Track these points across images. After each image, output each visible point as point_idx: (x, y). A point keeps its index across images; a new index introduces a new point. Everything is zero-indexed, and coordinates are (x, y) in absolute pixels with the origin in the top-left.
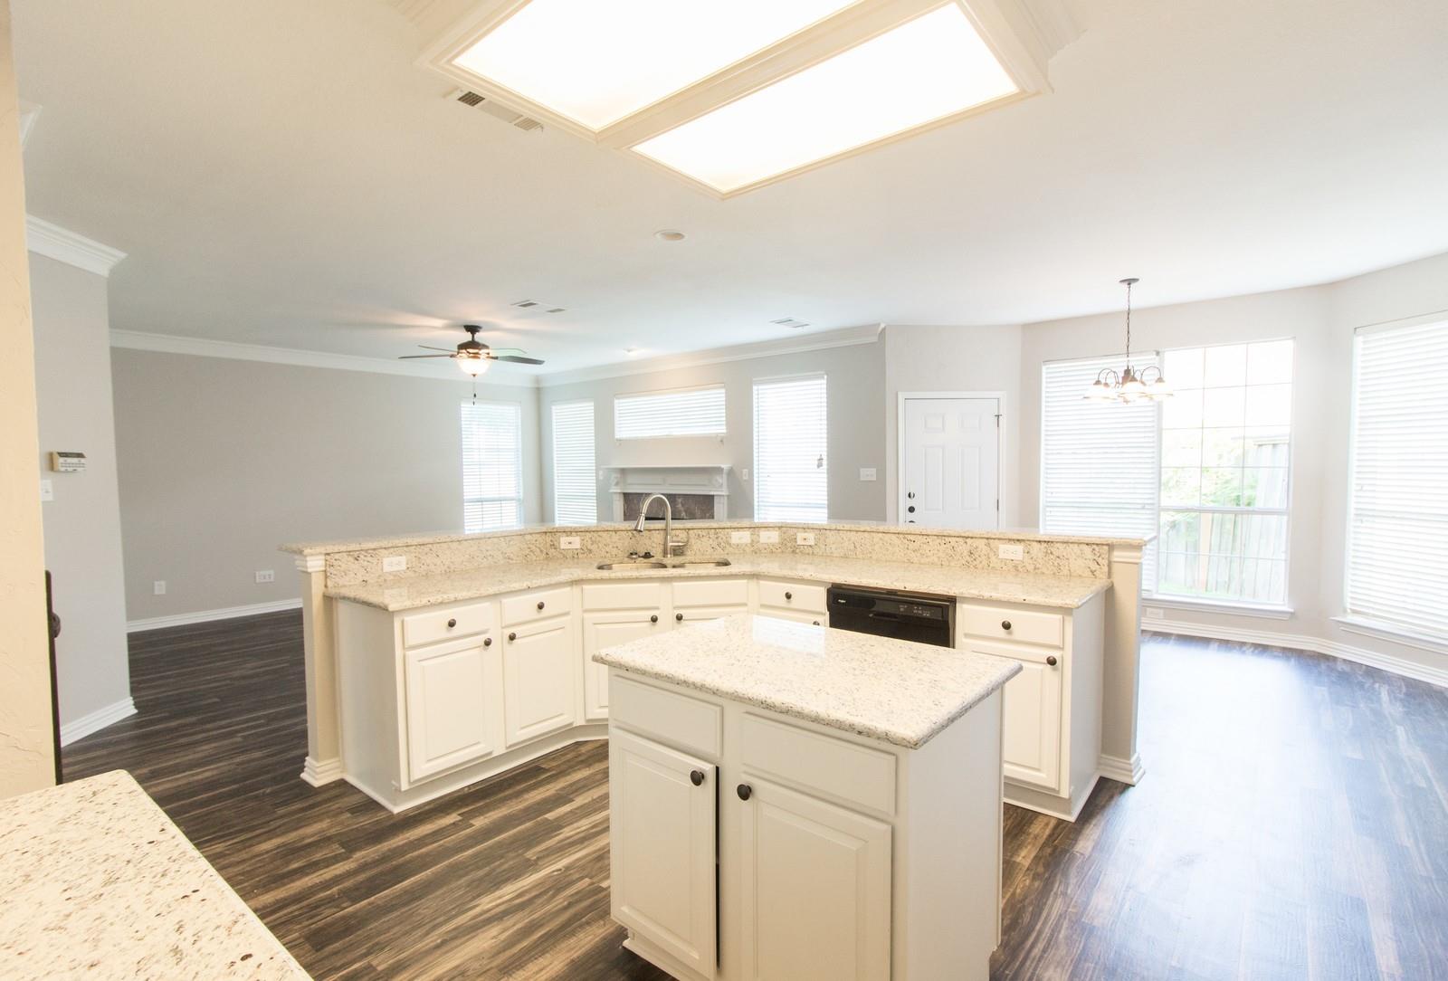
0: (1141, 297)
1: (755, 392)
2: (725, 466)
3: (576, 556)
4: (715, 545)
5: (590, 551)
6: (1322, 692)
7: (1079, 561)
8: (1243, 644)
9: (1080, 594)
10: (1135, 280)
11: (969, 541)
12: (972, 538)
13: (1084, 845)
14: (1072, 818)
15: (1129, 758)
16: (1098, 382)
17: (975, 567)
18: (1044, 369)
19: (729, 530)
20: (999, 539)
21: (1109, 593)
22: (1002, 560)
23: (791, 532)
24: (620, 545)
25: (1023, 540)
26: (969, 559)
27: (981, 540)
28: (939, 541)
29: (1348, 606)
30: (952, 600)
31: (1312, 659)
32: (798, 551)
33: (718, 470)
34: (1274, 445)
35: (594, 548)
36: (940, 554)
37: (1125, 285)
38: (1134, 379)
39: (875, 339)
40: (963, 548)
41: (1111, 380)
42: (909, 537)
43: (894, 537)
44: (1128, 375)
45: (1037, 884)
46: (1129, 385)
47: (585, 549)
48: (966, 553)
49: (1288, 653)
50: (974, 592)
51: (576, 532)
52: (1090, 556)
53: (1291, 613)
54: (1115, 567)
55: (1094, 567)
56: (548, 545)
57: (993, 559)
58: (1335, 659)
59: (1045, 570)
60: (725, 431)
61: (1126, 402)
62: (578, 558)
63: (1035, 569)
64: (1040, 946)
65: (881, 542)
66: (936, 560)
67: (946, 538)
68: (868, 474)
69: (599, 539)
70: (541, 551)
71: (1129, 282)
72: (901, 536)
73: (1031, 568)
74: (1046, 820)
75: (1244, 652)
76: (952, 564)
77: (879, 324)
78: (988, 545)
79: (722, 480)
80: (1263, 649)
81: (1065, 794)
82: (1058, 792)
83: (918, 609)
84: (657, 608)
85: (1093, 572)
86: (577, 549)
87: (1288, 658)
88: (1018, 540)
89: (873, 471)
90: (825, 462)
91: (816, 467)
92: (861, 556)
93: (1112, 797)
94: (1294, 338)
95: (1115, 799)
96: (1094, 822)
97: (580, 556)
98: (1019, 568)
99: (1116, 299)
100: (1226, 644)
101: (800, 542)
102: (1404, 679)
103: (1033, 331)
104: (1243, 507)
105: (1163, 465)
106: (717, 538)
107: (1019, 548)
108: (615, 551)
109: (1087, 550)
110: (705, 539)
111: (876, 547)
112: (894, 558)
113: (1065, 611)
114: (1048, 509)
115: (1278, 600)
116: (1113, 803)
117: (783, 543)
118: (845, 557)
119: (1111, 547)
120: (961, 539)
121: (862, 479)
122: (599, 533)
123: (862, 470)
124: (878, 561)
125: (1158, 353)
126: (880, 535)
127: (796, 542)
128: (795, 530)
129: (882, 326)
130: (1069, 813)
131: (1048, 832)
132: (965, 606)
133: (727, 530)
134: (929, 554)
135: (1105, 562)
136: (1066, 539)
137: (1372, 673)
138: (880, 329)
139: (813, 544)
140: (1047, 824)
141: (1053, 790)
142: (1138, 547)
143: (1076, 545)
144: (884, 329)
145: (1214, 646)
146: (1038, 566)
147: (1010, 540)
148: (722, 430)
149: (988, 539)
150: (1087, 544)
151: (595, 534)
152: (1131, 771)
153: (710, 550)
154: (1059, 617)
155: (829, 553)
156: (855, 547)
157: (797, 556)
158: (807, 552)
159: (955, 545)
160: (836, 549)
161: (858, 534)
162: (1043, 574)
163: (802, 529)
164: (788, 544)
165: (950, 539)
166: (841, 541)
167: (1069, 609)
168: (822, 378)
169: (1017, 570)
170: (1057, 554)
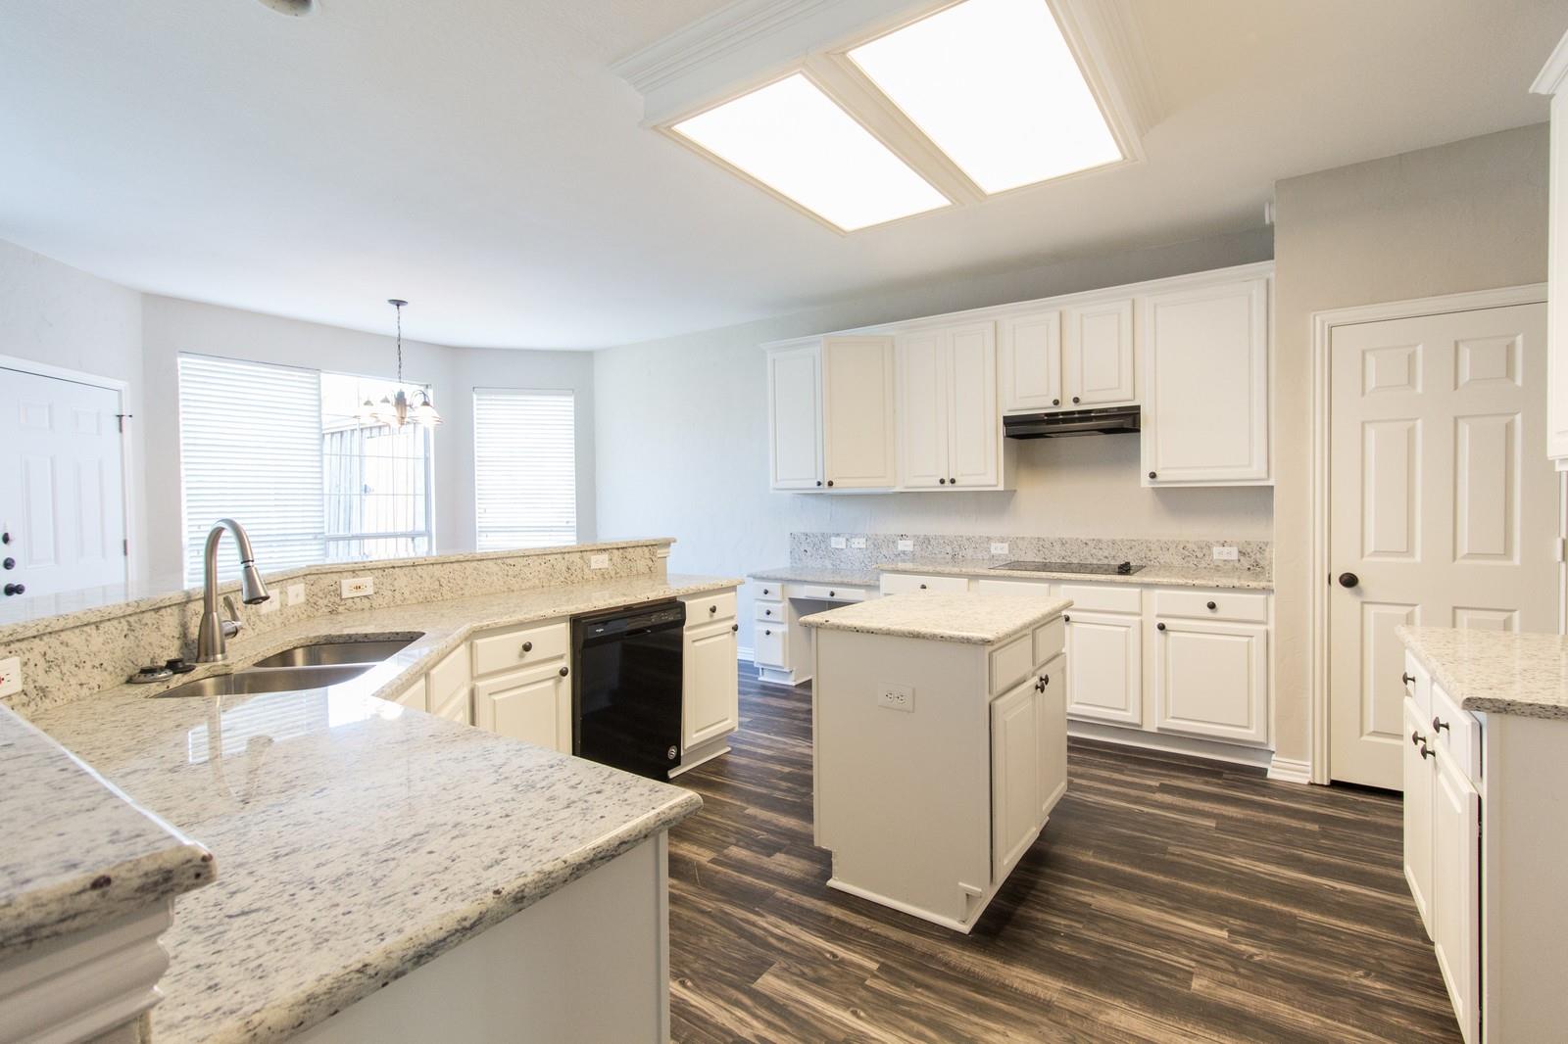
7: (642, 561)
11: (566, 556)
12: (569, 553)
17: (572, 582)
18: (184, 362)
20: (590, 550)
22: (593, 571)
23: (327, 580)
24: (105, 658)
25: (608, 549)
26: (567, 576)
27: (575, 554)
28: (540, 561)
32: (341, 609)
35: (51, 681)
36: (542, 575)
40: (561, 565)
42: (509, 561)
43: (491, 564)
47: (30, 688)
48: (564, 569)
52: (647, 555)
54: (660, 562)
55: (650, 564)
57: (586, 570)
59: (622, 574)
63: (616, 573)
65: (475, 572)
66: (537, 581)
67: (546, 557)
69: (62, 651)
71: (399, 303)
72: (501, 562)
73: (613, 573)
76: (552, 583)
78: (581, 558)
88: (604, 550)
92: (448, 596)
98: (606, 576)
101: (348, 593)
107: (605, 556)
108: (96, 678)
111: (469, 581)
117: (310, 601)
118: (427, 601)
119: (658, 546)
120: (559, 556)
122: (64, 636)
126: (475, 564)
127: (340, 595)
128: (335, 577)
134: (531, 577)
136: (636, 544)
139: (372, 593)
143: (640, 548)
146: (618, 571)
147: (598, 550)
149: (582, 551)
150: (646, 546)
151: (53, 641)
155: (399, 602)
156: (441, 585)
157: (341, 618)
158: (360, 607)
159: (555, 563)
160: (411, 593)
161: (445, 566)
162: (621, 577)
163: (353, 571)
164: (320, 602)
165: (549, 557)
166: (420, 580)
167: (736, 586)
169: (604, 578)
170: (629, 558)
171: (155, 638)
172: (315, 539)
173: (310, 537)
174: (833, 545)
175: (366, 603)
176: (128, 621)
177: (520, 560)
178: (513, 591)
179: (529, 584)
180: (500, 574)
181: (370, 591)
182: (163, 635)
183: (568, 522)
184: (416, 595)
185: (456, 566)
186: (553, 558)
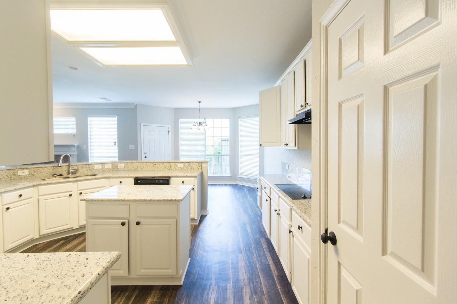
0: (202, 105)
1: (89, 120)
2: (76, 144)
3: (26, 177)
4: (88, 170)
5: (34, 175)
6: (237, 191)
7: (195, 166)
8: (223, 184)
9: (197, 174)
10: (201, 102)
11: (170, 163)
13: (201, 228)
14: (197, 224)
15: (207, 209)
16: (194, 125)
17: (173, 169)
18: (180, 120)
19: (94, 165)
20: (178, 162)
21: (202, 174)
22: (178, 167)
23: (116, 164)
24: (48, 172)
26: (171, 168)
27: (173, 163)
28: (162, 164)
29: (239, 174)
30: (170, 177)
31: (234, 186)
34: (225, 141)
36: (163, 167)
37: (199, 103)
38: (201, 125)
39: (134, 107)
40: (168, 165)
41: (196, 124)
42: (154, 163)
43: (150, 164)
44: (200, 124)
45: (193, 237)
46: (201, 126)
47: (31, 174)
49: (230, 185)
50: (175, 175)
51: (26, 168)
52: (198, 165)
53: (231, 177)
54: (203, 167)
55: (199, 167)
56: (11, 174)
57: (176, 167)
58: (238, 185)
59: (188, 169)
61: (200, 130)
62: (27, 178)
63: (186, 169)
64: (197, 247)
66: (161, 169)
68: (132, 147)
69: (37, 170)
70: (8, 177)
71: (200, 102)
72: (152, 163)
73: (185, 169)
74: (192, 226)
75: (223, 186)
76: (166, 170)
77: (135, 103)
78: (175, 164)
79: (74, 149)
80: (226, 185)
81: (196, 218)
82: (195, 218)
83: (161, 181)
85: (198, 169)
86: (26, 175)
87: (230, 186)
88: (182, 162)
89: (134, 146)
90: (117, 143)
91: (114, 145)
92: (140, 169)
93: (204, 218)
94: (229, 118)
95: (205, 218)
96: (202, 223)
97: (28, 177)
99: (197, 105)
100: (220, 185)
101: (119, 167)
102: (248, 187)
103: (177, 110)
104: (220, 154)
105: (206, 145)
106: (89, 167)
107: (182, 164)
108: (46, 174)
110: (84, 168)
113: (195, 177)
114: (181, 156)
115: (228, 174)
116: (204, 219)
117: (113, 168)
118: (135, 170)
119: (202, 163)
120: (168, 163)
121: (130, 149)
122: (38, 168)
123: (130, 146)
124: (145, 170)
125: (205, 119)
126: (146, 163)
127: (118, 167)
129: (136, 104)
130: (197, 223)
131: (193, 228)
132: (173, 179)
133: (93, 165)
134: (160, 167)
135: (201, 166)
136: (193, 161)
137: (244, 186)
138: (135, 105)
139: (124, 167)
140: (193, 226)
141: (194, 218)
142: (207, 162)
143: (195, 163)
144: (136, 105)
145: (218, 185)
147: (180, 162)
148: (75, 131)
149: (175, 162)
150: (197, 162)
152: (207, 212)
153: (86, 172)
154: (194, 178)
155: (129, 170)
156: (138, 167)
157: (118, 171)
158: (122, 170)
159: (166, 165)
160: (132, 168)
163: (121, 163)
164: (115, 168)
165: (164, 163)
166: (134, 166)
167: (196, 176)
168: (115, 117)
169: (182, 170)
170: (191, 165)
177: (157, 163)
178: (155, 170)
179: (159, 169)
180: (152, 166)
183: (257, 154)
185: (141, 163)
186: (166, 163)
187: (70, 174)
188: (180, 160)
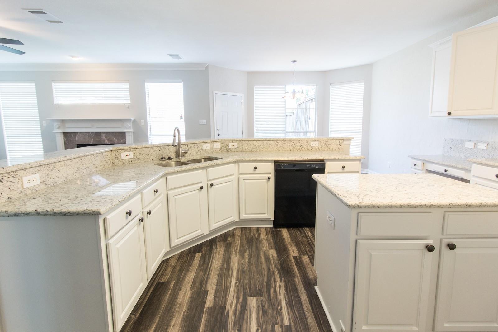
1: (146, 86)
2: (132, 119)
3: (131, 162)
4: (197, 151)
5: (139, 159)
7: (336, 145)
10: (296, 61)
11: (300, 141)
12: (301, 140)
17: (303, 150)
18: (255, 87)
20: (311, 140)
22: (311, 147)
23: (226, 143)
24: (154, 154)
25: (319, 140)
26: (300, 148)
27: (304, 141)
28: (290, 142)
32: (229, 151)
33: (129, 120)
35: (141, 157)
36: (290, 147)
39: (204, 69)
40: (298, 144)
42: (278, 142)
43: (272, 142)
47: (135, 158)
48: (299, 146)
50: (332, 157)
51: (130, 149)
52: (338, 143)
55: (339, 147)
56: (114, 158)
57: (309, 147)
60: (130, 103)
62: (132, 163)
63: (322, 149)
65: (267, 144)
66: (289, 149)
67: (292, 141)
68: (203, 122)
69: (143, 152)
70: (110, 162)
71: (294, 61)
72: (275, 141)
73: (321, 149)
76: (294, 150)
78: (307, 142)
79: (130, 125)
83: (314, 166)
84: (201, 182)
86: (131, 159)
88: (317, 140)
89: (205, 120)
90: (183, 117)
94: (317, 85)
97: (133, 162)
98: (317, 149)
106: (198, 147)
107: (318, 142)
108: (152, 158)
109: (338, 141)
110: (193, 148)
111: (265, 147)
112: (272, 150)
114: (256, 133)
117: (222, 148)
118: (252, 151)
119: (344, 140)
120: (298, 141)
121: (200, 124)
122: (143, 149)
123: (200, 120)
124: (266, 151)
126: (267, 141)
127: (229, 147)
128: (228, 142)
129: (207, 64)
132: (329, 163)
133: (201, 144)
134: (286, 147)
135: (342, 145)
136: (332, 139)
138: (206, 66)
143: (334, 140)
144: (208, 66)
146: (323, 148)
147: (314, 140)
148: (128, 102)
149: (307, 140)
151: (141, 150)
153: (195, 153)
155: (244, 150)
156: (256, 147)
157: (229, 153)
158: (234, 151)
159: (295, 143)
160: (247, 148)
161: (257, 141)
162: (324, 150)
163: (232, 141)
164: (224, 148)
165: (294, 141)
166: (250, 145)
167: (361, 159)
168: (180, 82)
169: (316, 150)
170: (329, 144)
171: (168, 152)
172: (283, 132)
173: (282, 131)
174: (466, 146)
175: (235, 150)
176: (160, 148)
177: (282, 141)
178: (279, 151)
179: (285, 149)
180: (275, 145)
181: (236, 147)
182: (170, 151)
183: (359, 130)
184: (249, 149)
185: (261, 142)
186: (295, 141)
187: (180, 157)
188: (255, 137)
